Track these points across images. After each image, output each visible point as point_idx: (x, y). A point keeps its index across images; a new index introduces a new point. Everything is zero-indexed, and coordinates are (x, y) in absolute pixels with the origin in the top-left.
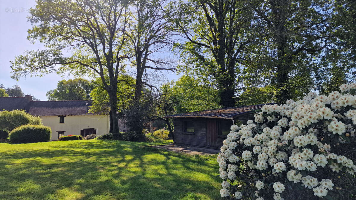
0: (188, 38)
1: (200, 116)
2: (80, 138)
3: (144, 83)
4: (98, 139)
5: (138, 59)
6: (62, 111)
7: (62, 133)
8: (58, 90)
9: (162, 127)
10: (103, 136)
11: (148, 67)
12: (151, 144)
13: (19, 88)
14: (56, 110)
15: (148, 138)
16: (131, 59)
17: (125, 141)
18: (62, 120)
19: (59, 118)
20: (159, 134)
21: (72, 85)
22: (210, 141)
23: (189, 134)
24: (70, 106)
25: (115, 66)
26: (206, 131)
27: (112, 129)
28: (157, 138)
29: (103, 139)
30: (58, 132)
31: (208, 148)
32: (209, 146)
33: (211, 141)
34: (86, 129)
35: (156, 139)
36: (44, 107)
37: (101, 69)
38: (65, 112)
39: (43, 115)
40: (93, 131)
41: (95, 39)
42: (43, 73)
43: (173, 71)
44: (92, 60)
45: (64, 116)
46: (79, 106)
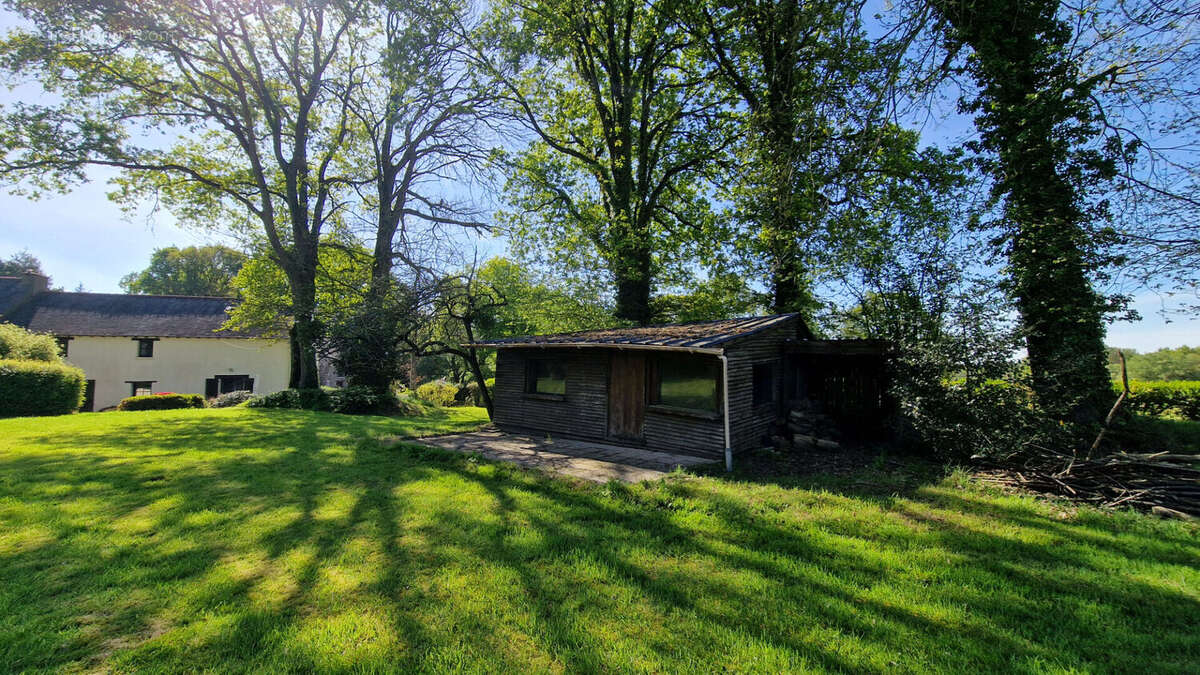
0: (538, 130)
1: (598, 344)
2: (197, 403)
3: (398, 255)
4: (250, 406)
5: (385, 190)
6: (145, 324)
7: (147, 385)
8: (153, 271)
9: (439, 376)
10: (267, 399)
11: (410, 212)
12: (420, 429)
13: (34, 260)
14: (127, 321)
15: (404, 405)
16: (363, 189)
17: (337, 415)
18: (146, 349)
19: (136, 343)
20: (432, 393)
21: (196, 261)
22: (622, 423)
23: (549, 398)
24: (175, 312)
25: (312, 203)
26: (607, 392)
27: (298, 380)
28: (431, 406)
29: (265, 406)
30: (130, 384)
31: (609, 443)
32: (614, 436)
33: (625, 423)
34: (224, 378)
35: (429, 408)
36: (87, 310)
37: (267, 203)
38: (155, 328)
39: (81, 333)
40: (246, 383)
41: (249, 117)
42: (47, 189)
43: (480, 232)
44: (239, 175)
45: (153, 340)
46: (204, 313)
